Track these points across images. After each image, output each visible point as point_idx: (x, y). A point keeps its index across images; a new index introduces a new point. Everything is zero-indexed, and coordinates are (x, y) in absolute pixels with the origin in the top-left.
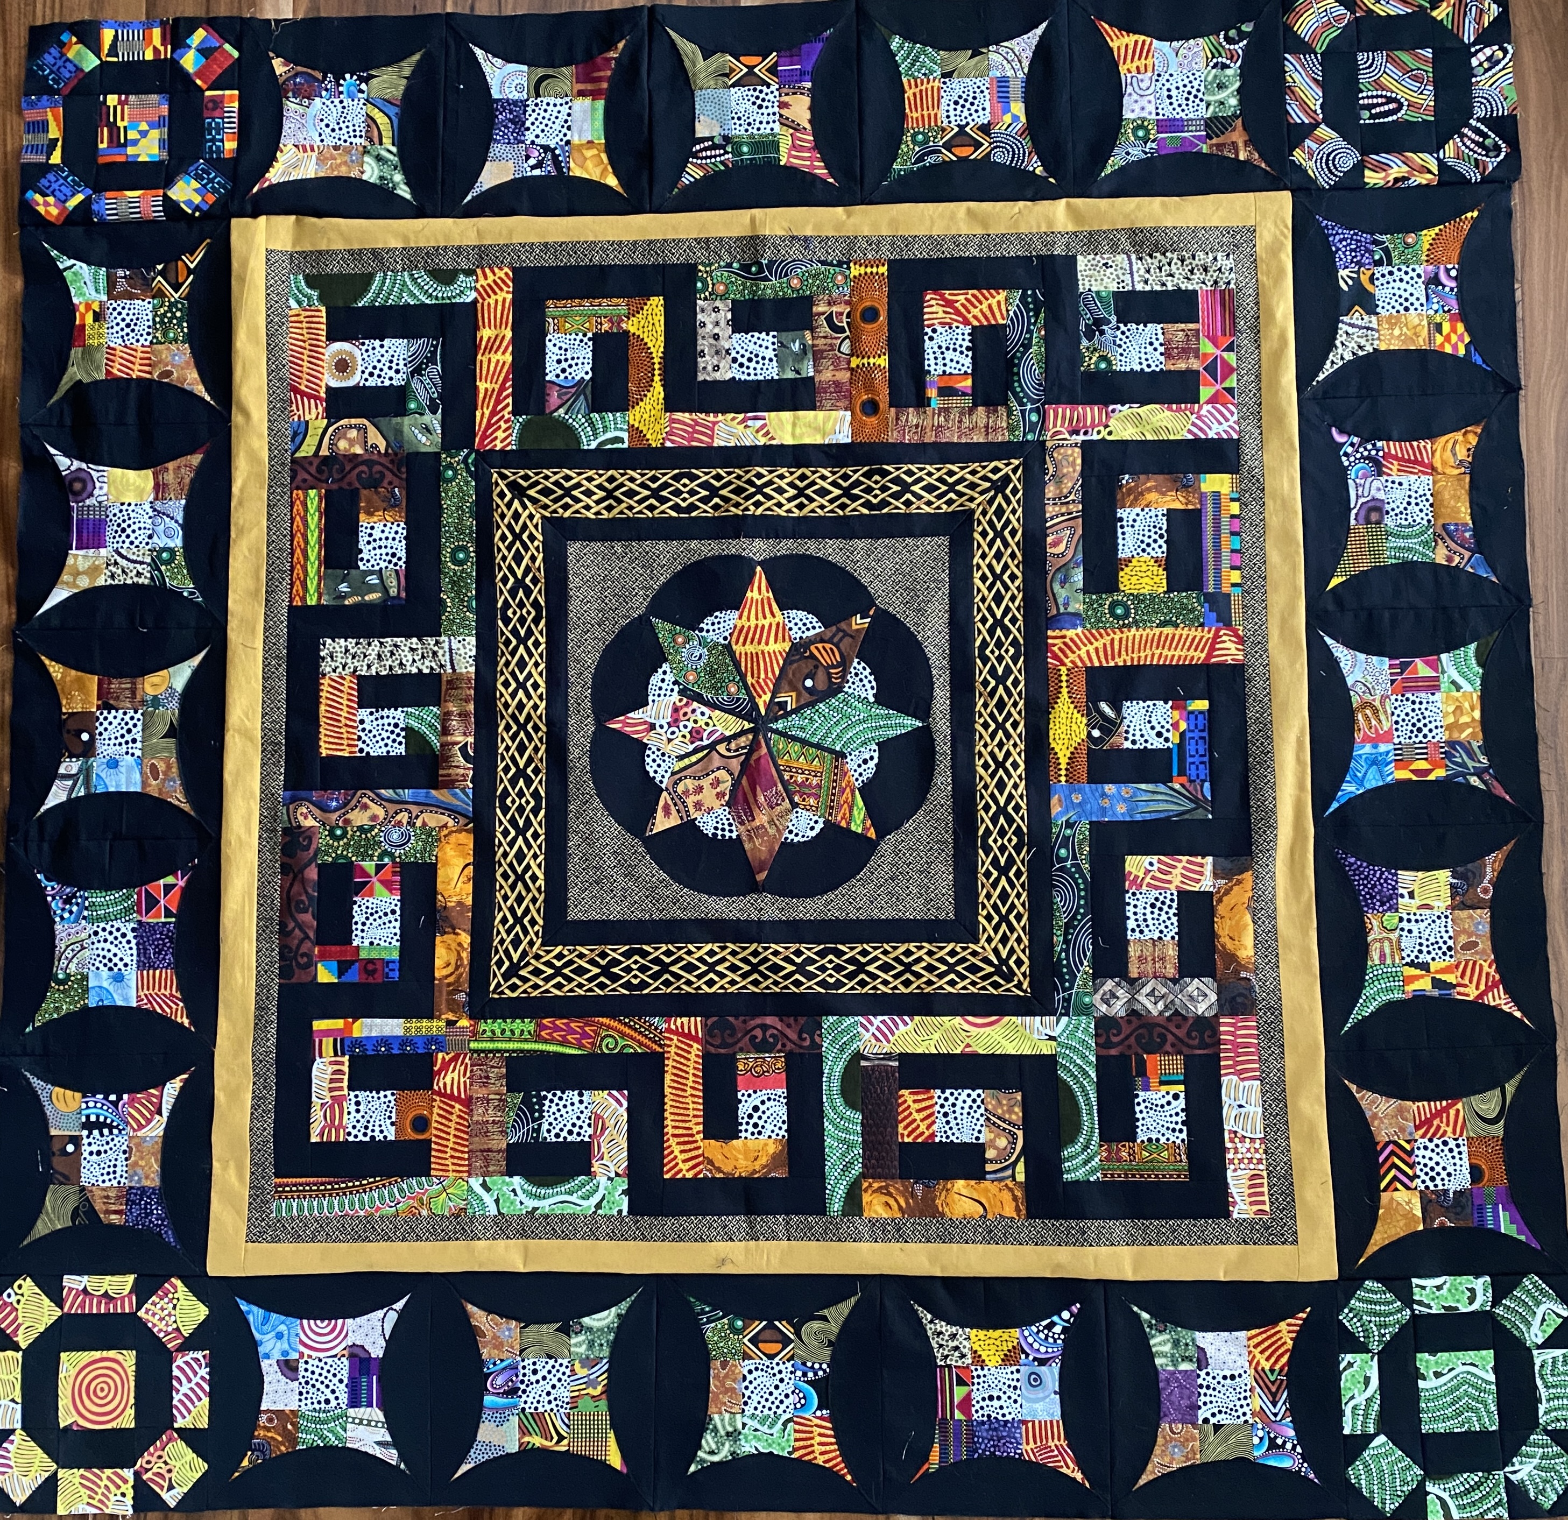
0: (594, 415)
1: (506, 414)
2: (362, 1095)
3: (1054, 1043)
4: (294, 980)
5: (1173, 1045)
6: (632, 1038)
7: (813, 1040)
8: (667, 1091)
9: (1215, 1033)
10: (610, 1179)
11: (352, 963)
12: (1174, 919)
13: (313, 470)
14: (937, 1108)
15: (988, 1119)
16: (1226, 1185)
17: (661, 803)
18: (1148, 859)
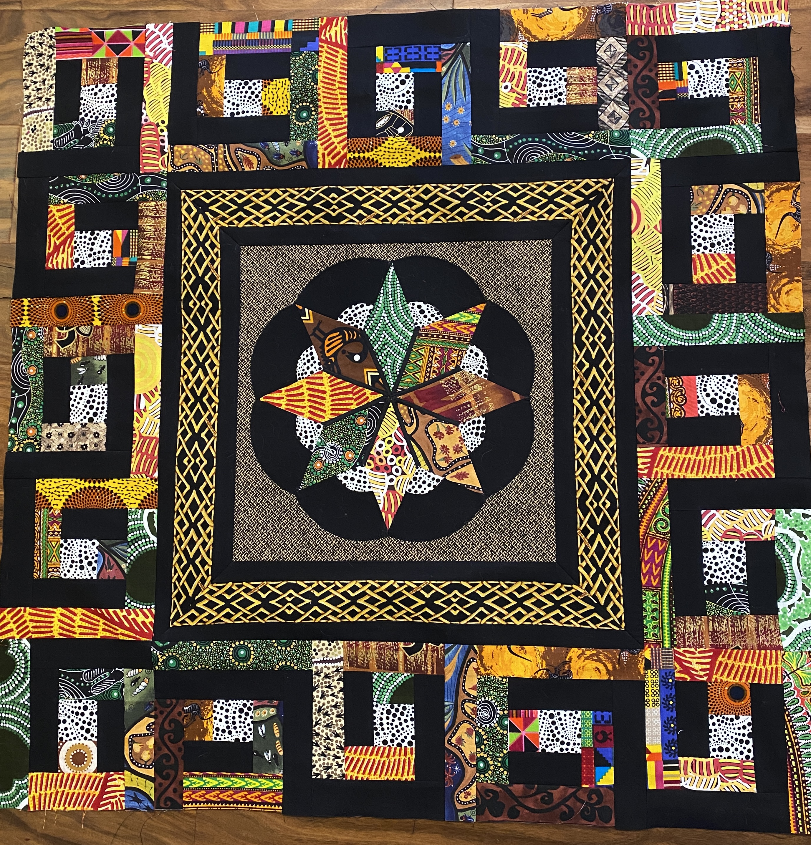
0: (130, 537)
1: (122, 614)
2: (713, 745)
3: (652, 160)
4: (612, 807)
5: (651, 71)
6: (656, 507)
7: (654, 354)
8: (700, 476)
9: (639, 38)
10: (776, 524)
11: (596, 753)
12: (550, 70)
13: (166, 783)
14: (707, 252)
15: (715, 212)
16: (760, 28)
17: (455, 480)
18: (502, 90)
